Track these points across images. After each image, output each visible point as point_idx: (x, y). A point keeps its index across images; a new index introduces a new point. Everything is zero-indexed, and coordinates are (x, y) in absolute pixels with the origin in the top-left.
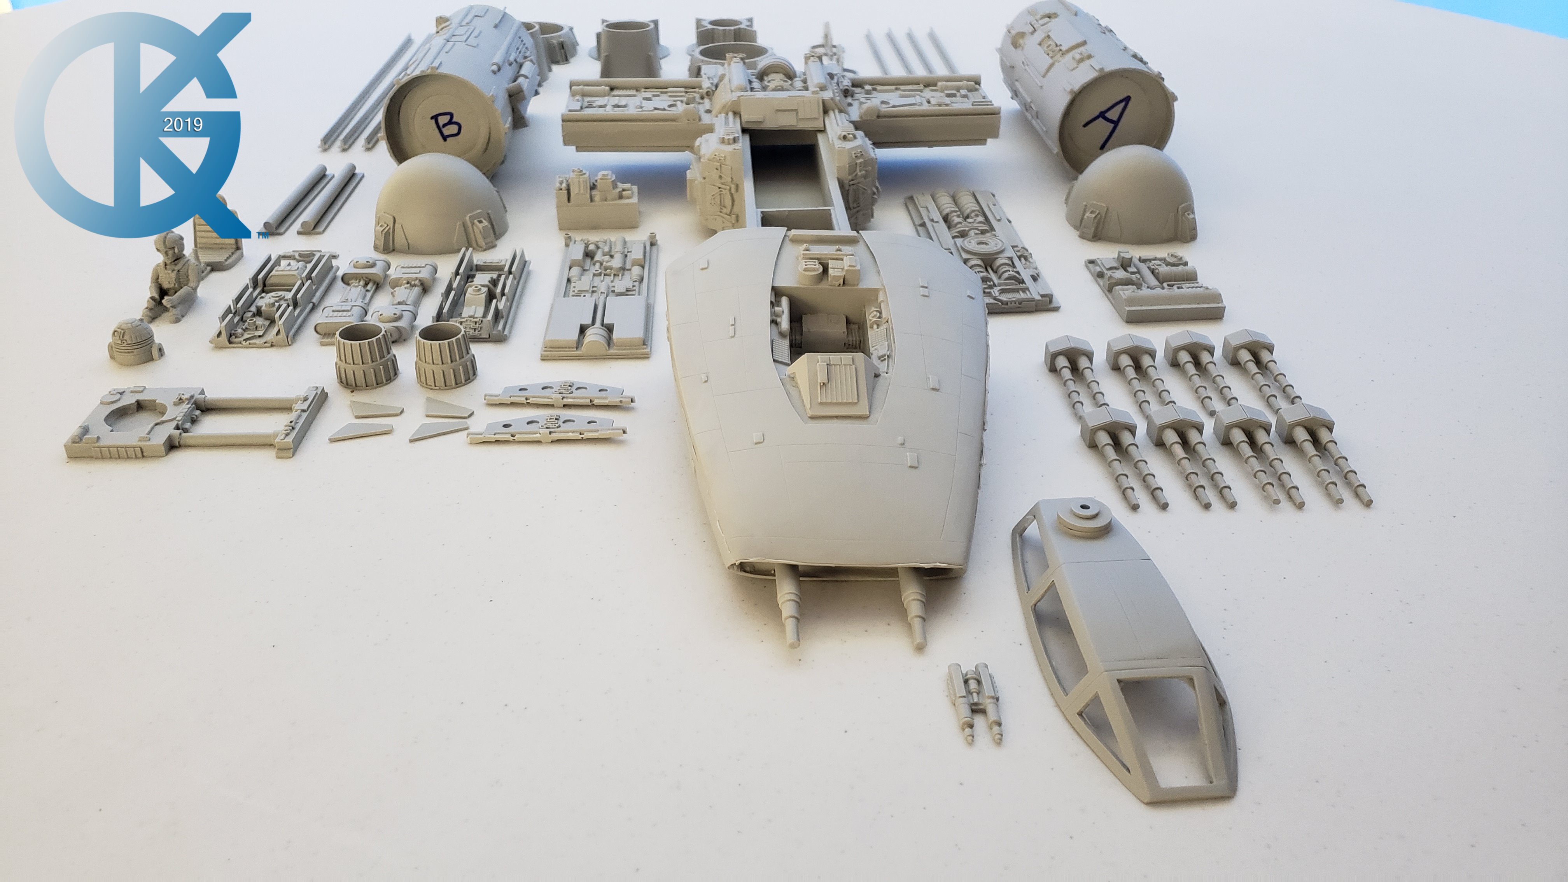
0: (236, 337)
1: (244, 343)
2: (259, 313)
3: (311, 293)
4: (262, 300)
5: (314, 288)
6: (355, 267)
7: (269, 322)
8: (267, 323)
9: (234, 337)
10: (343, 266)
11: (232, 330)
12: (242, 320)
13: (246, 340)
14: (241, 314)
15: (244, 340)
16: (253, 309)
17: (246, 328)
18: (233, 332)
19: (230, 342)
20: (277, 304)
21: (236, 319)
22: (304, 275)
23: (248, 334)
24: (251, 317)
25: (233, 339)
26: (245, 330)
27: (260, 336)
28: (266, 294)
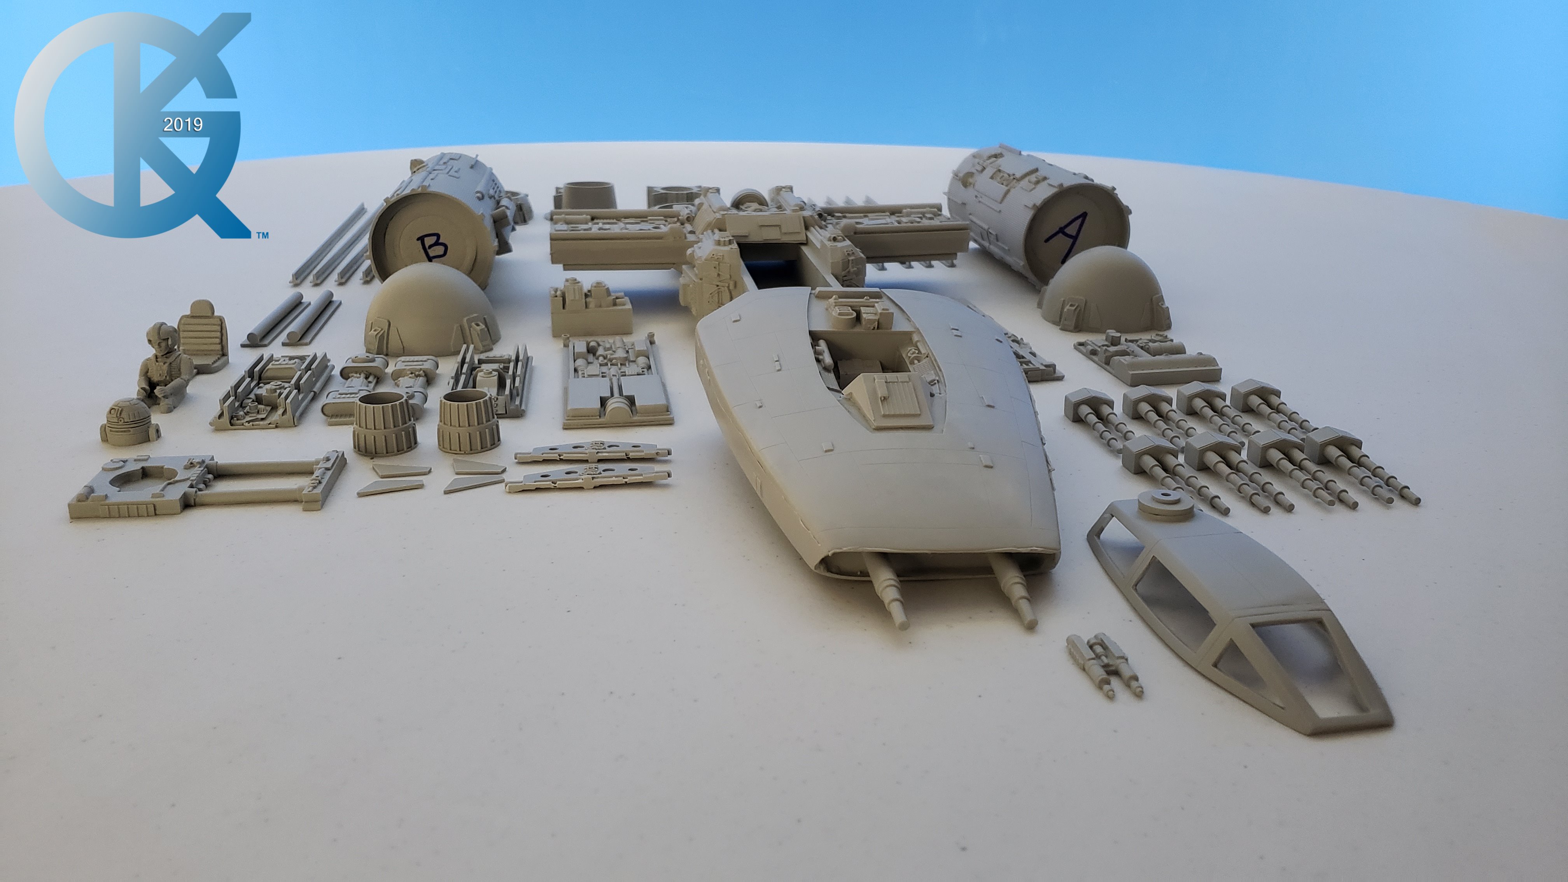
0: (238, 420)
1: (247, 424)
2: (259, 400)
3: (311, 383)
4: (259, 389)
5: (314, 379)
6: (353, 361)
7: (271, 407)
8: (269, 408)
9: (236, 419)
10: (338, 364)
11: (233, 413)
12: (242, 406)
13: (249, 422)
14: (241, 400)
15: (246, 422)
16: (252, 396)
17: (248, 412)
18: (234, 414)
19: (232, 425)
20: (278, 391)
21: (237, 404)
22: (303, 367)
23: (250, 417)
24: (251, 402)
25: (235, 421)
26: (247, 414)
27: (262, 419)
28: (265, 384)
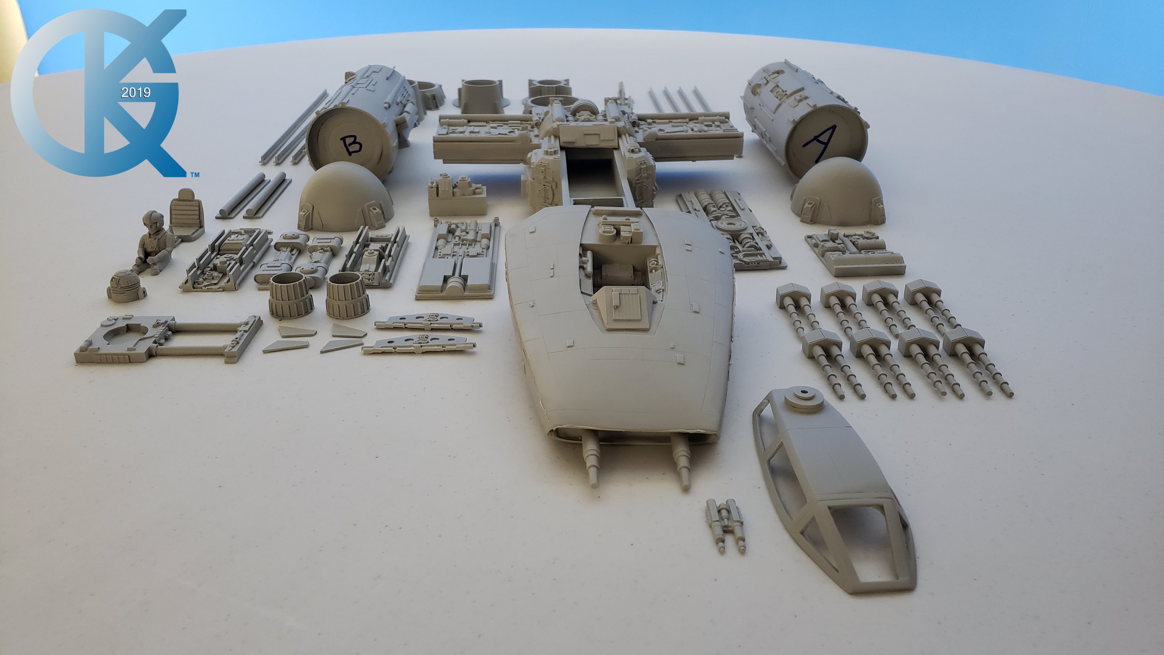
0: (198, 284)
1: (204, 288)
2: (215, 268)
3: (252, 256)
4: (217, 259)
5: (255, 252)
6: (284, 238)
7: (222, 274)
8: (221, 275)
9: (197, 284)
10: (275, 238)
11: (195, 279)
12: (203, 273)
13: (205, 286)
14: (202, 269)
15: (204, 286)
16: (211, 265)
17: (206, 278)
18: (196, 280)
19: (194, 288)
20: (228, 262)
21: (199, 273)
22: (248, 243)
23: (207, 282)
24: (210, 271)
25: (196, 285)
26: (204, 280)
27: (215, 284)
28: (221, 256)
